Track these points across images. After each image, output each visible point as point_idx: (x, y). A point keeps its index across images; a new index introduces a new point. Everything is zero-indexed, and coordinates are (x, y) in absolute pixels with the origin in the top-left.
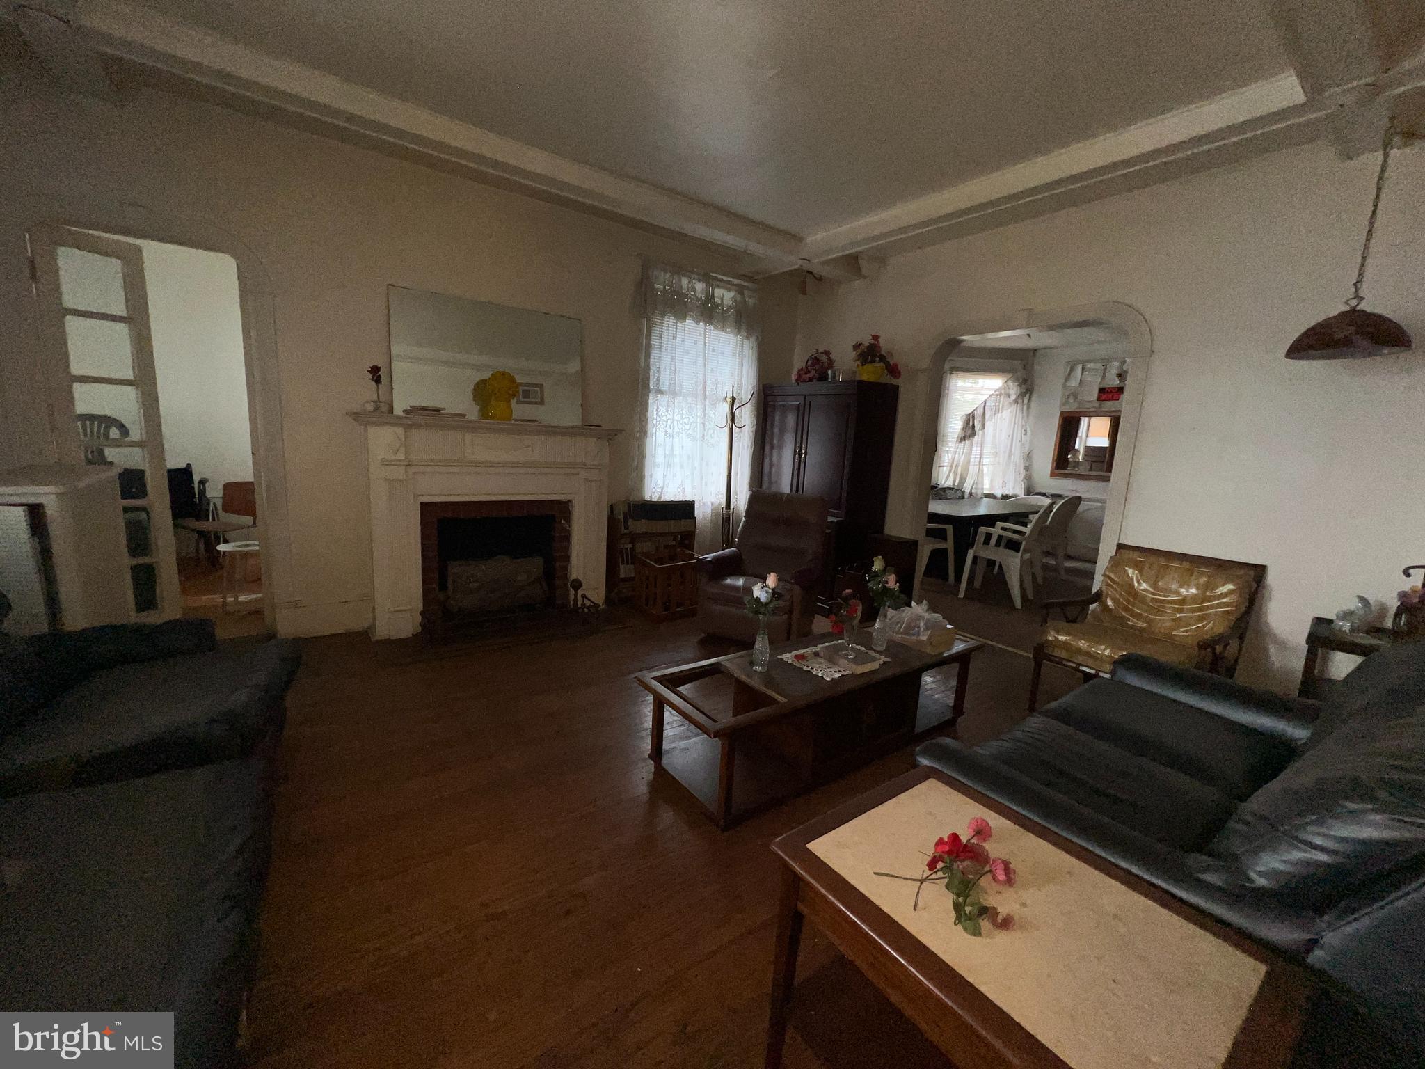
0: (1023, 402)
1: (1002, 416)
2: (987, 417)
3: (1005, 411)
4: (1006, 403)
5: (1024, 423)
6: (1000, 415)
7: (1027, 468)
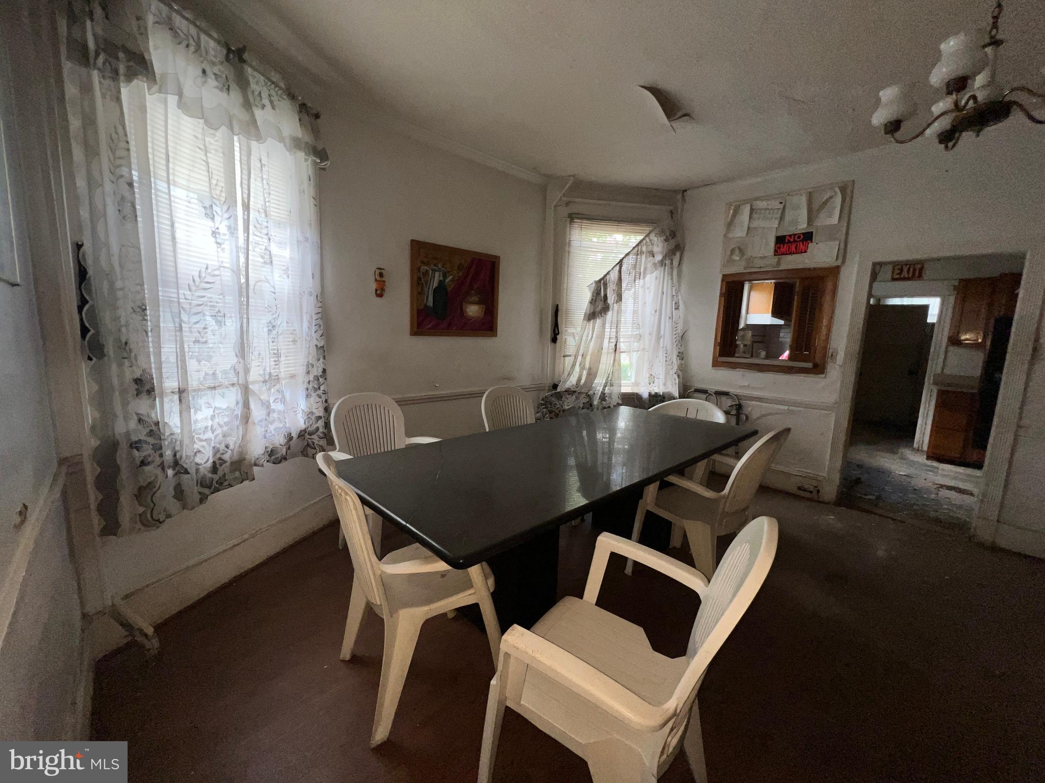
0: (672, 264)
1: (644, 282)
2: (624, 285)
3: (648, 277)
4: (649, 265)
5: (674, 294)
6: (641, 281)
7: (681, 356)
